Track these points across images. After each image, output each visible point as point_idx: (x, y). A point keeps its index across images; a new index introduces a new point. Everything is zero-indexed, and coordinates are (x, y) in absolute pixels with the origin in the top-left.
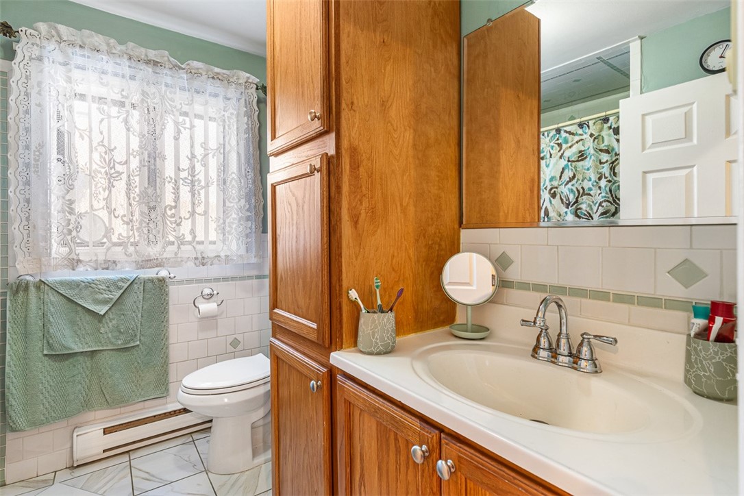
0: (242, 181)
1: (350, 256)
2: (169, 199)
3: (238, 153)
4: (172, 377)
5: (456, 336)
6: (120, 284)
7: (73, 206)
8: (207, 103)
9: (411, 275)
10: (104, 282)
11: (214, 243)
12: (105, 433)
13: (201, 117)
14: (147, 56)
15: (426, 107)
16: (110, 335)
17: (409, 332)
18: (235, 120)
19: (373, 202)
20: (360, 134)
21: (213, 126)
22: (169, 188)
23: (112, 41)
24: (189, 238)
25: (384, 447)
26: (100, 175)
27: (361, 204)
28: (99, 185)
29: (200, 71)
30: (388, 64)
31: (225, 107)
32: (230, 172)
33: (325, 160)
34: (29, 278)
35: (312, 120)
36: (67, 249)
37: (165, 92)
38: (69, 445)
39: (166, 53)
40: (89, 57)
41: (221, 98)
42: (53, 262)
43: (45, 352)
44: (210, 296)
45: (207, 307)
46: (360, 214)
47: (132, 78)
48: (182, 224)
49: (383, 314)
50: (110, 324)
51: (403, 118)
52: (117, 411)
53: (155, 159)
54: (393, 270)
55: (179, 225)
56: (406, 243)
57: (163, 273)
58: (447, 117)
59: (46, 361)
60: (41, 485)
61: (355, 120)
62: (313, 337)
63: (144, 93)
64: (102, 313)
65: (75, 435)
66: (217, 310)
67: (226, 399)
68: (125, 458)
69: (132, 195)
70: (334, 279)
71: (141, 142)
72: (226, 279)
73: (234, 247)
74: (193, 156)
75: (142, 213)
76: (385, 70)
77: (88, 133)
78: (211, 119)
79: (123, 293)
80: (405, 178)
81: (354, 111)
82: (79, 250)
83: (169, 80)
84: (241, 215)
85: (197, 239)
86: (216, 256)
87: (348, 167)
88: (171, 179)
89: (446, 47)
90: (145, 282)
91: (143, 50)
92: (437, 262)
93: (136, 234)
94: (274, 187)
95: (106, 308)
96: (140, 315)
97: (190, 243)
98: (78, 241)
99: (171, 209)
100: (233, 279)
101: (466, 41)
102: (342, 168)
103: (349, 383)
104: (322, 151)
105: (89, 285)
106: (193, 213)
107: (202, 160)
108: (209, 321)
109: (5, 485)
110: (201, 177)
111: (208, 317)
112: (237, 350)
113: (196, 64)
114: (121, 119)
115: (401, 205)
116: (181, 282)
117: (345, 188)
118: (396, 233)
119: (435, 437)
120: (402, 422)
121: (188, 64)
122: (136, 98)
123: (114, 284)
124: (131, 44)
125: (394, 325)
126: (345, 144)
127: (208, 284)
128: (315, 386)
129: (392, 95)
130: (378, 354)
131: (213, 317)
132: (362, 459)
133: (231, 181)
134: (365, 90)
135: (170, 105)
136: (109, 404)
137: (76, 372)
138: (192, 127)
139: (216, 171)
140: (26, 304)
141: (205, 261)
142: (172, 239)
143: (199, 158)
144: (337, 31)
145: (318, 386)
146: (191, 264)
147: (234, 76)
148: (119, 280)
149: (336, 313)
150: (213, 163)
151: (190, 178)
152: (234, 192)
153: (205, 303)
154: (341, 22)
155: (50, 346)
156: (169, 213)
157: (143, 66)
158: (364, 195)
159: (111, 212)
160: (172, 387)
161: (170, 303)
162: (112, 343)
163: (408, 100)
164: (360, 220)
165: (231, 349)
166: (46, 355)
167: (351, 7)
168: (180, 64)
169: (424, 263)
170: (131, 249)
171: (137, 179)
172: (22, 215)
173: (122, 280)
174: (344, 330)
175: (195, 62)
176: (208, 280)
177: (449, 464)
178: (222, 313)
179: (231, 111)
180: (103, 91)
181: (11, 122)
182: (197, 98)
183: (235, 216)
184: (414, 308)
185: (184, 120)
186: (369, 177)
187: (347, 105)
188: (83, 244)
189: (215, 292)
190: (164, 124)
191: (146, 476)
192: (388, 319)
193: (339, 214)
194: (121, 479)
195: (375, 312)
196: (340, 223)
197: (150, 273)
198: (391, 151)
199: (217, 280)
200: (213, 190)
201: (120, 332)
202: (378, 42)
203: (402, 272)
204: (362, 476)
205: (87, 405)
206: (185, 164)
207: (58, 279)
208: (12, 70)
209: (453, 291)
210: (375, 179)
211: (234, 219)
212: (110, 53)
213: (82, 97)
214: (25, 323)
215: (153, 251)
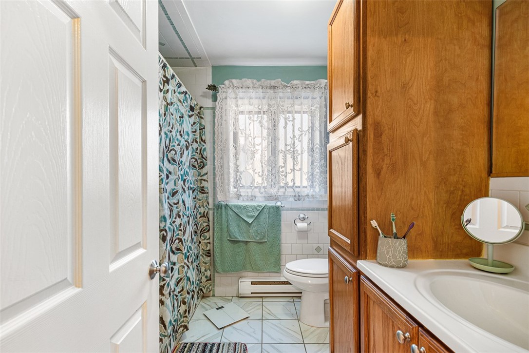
0: (322, 149)
1: (373, 197)
2: (281, 163)
3: (320, 132)
4: (283, 263)
5: (475, 268)
6: (258, 208)
7: (239, 168)
8: (301, 103)
9: (430, 213)
10: (251, 206)
11: (306, 187)
12: (252, 284)
13: (299, 112)
14: (270, 84)
15: (450, 80)
16: (253, 234)
17: (428, 257)
18: (319, 110)
19: (394, 159)
20: (383, 112)
21: (305, 117)
22: (281, 156)
23: (255, 81)
24: (291, 184)
25: (386, 329)
26: (249, 152)
27: (383, 161)
28: (249, 157)
29: (298, 85)
30: (409, 56)
31: (312, 104)
32: (315, 144)
33: (355, 134)
34: (222, 203)
35: (347, 108)
36: (236, 189)
37: (279, 102)
38: (237, 286)
39: (280, 80)
40: (245, 92)
41: (310, 99)
42: (231, 196)
43: (228, 238)
44: (303, 219)
45: (302, 225)
46: (382, 168)
47: (264, 98)
48: (287, 176)
49: (396, 240)
50: (254, 229)
51: (423, 93)
52: (257, 274)
53: (275, 140)
54: (412, 209)
55: (286, 177)
56: (425, 189)
57: (279, 204)
58: (474, 84)
59: (229, 243)
60: (227, 301)
61: (379, 103)
62: (348, 249)
63: (269, 105)
64: (250, 222)
65: (240, 281)
66: (307, 228)
67: (309, 281)
68: (260, 300)
69: (263, 161)
70: (361, 212)
71: (268, 132)
72: (313, 210)
73: (317, 189)
74: (294, 136)
75: (268, 171)
76: (406, 61)
77: (244, 131)
78: (304, 112)
79: (259, 213)
80: (425, 139)
81: (378, 97)
82: (241, 190)
83: (281, 95)
84: (321, 170)
85: (296, 185)
86: (306, 195)
87: (372, 136)
88: (282, 151)
89: (474, 24)
90: (270, 208)
91: (269, 81)
92: (459, 205)
93: (265, 182)
94: (330, 153)
95: (252, 220)
96: (267, 226)
97: (292, 187)
98: (241, 185)
99: (282, 168)
100: (318, 209)
101: (498, 11)
102: (367, 137)
103: (367, 282)
104: (353, 128)
105: (245, 208)
106: (294, 170)
107: (299, 138)
108: (303, 234)
109: (215, 296)
110: (298, 148)
111: (302, 231)
112: (319, 253)
113: (295, 82)
114: (258, 121)
115: (421, 160)
116: (288, 210)
117: (370, 151)
118: (416, 181)
119: (414, 329)
120: (395, 314)
121: (291, 83)
122: (266, 108)
123: (255, 208)
124: (263, 80)
125: (405, 248)
126: (370, 120)
127: (303, 212)
128: (348, 280)
129: (413, 78)
130: (392, 267)
131: (305, 231)
132: (374, 334)
133: (316, 149)
134: (387, 80)
135: (282, 109)
136: (254, 270)
137: (240, 250)
138: (294, 119)
139: (307, 144)
140: (221, 215)
141: (300, 198)
142: (282, 185)
143: (297, 137)
144: (365, 46)
145: (349, 281)
146: (292, 199)
147: (317, 83)
148: (257, 206)
149: (362, 235)
150: (306, 139)
151: (292, 149)
152: (317, 156)
153: (300, 222)
154: (368, 37)
155: (230, 237)
156: (281, 170)
157: (269, 90)
158: (386, 155)
159: (254, 170)
160: (282, 267)
161: (282, 220)
162: (255, 239)
163: (429, 78)
164: (382, 173)
165: (315, 252)
166: (228, 240)
167: (376, 25)
168: (287, 85)
169: (445, 206)
170: (263, 190)
171: (266, 152)
172: (219, 173)
173: (259, 206)
174: (368, 247)
175: (295, 81)
176: (303, 210)
177: (421, 350)
178: (311, 229)
179: (316, 105)
180: (251, 108)
181: (216, 130)
182: (297, 102)
183: (318, 171)
184: (433, 240)
185: (289, 116)
186: (390, 142)
187: (372, 94)
188: (243, 187)
189: (306, 217)
190: (279, 121)
191: (269, 312)
192: (400, 244)
193: (365, 169)
194: (257, 309)
195: (390, 238)
196: (366, 175)
197: (272, 204)
198: (411, 120)
199: (308, 210)
200: (306, 155)
201: (258, 234)
202: (400, 41)
203: (421, 211)
204: (374, 345)
205: (244, 268)
206: (289, 141)
207: (233, 204)
208: (216, 106)
209: (474, 230)
210: (396, 143)
211: (317, 172)
212: (254, 87)
213: (242, 112)
214: (221, 224)
215: (273, 191)
